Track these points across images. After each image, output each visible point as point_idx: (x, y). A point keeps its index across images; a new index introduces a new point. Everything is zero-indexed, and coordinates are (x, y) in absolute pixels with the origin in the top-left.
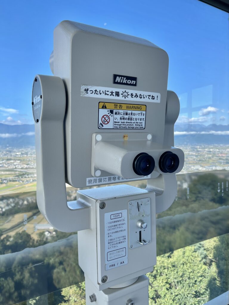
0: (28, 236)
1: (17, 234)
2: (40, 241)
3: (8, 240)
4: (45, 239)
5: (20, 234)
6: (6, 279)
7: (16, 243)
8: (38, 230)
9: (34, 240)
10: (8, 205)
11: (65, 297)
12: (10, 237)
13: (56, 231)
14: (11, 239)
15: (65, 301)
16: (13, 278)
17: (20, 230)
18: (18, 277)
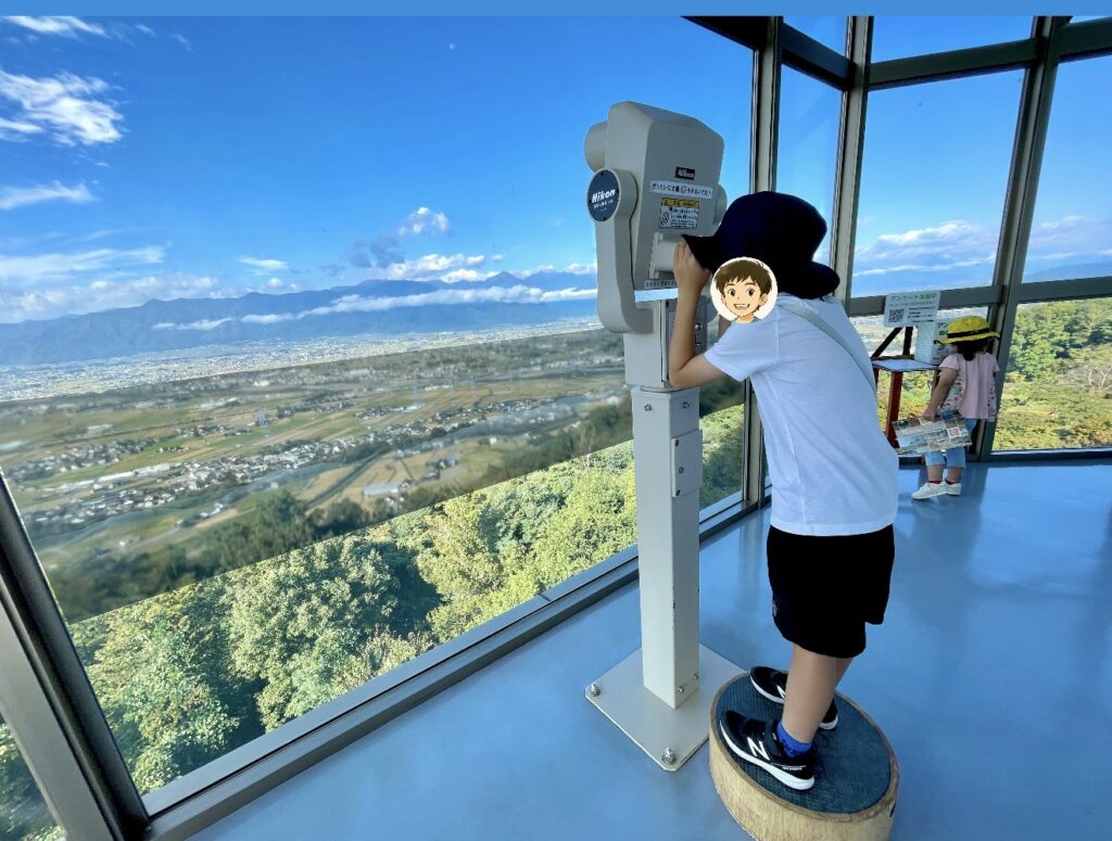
0: (356, 507)
1: (333, 505)
2: (380, 513)
3: (319, 517)
4: (388, 511)
5: (339, 505)
6: (332, 579)
7: (336, 521)
8: (370, 496)
9: (368, 514)
10: (302, 456)
11: (442, 596)
12: (323, 511)
13: (403, 495)
14: (325, 516)
15: (444, 603)
16: (345, 578)
17: (338, 499)
18: (353, 575)
